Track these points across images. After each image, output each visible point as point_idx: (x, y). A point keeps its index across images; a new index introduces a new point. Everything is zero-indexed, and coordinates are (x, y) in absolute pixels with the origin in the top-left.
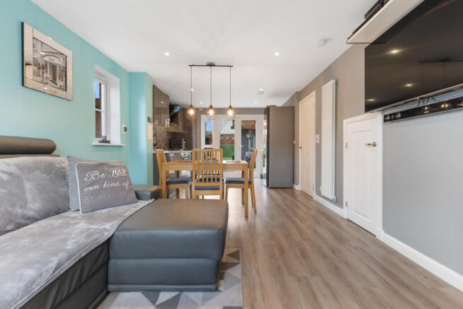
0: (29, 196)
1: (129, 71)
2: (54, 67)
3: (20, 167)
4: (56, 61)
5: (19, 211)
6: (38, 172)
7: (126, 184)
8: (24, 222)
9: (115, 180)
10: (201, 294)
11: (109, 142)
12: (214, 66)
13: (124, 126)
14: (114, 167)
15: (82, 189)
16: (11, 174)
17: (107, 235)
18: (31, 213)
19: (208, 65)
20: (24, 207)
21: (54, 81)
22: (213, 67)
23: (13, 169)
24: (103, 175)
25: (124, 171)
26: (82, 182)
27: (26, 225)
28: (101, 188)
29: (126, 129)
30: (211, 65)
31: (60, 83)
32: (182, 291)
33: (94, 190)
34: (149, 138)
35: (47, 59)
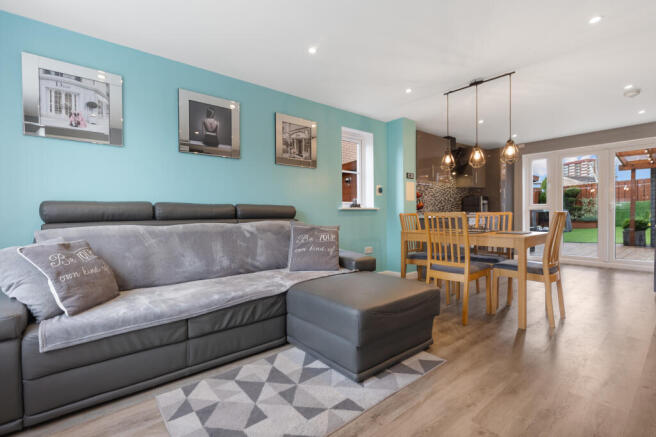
0: (259, 251)
1: (386, 121)
2: (300, 141)
3: (258, 229)
4: (303, 136)
5: (249, 260)
6: (269, 234)
7: (331, 251)
8: (252, 269)
9: (321, 245)
10: (342, 378)
11: (359, 206)
12: (481, 82)
13: (378, 187)
14: (323, 231)
15: (294, 249)
16: (251, 233)
17: (283, 290)
18: (257, 264)
19: (472, 85)
20: (254, 258)
21: (300, 154)
22: (479, 86)
23: (253, 230)
24: (311, 239)
25: (333, 237)
26: (295, 243)
27: (253, 272)
28: (307, 251)
29: (380, 190)
30: (476, 83)
31: (305, 154)
32: (332, 367)
33: (301, 253)
34: (409, 198)
35: (294, 136)
